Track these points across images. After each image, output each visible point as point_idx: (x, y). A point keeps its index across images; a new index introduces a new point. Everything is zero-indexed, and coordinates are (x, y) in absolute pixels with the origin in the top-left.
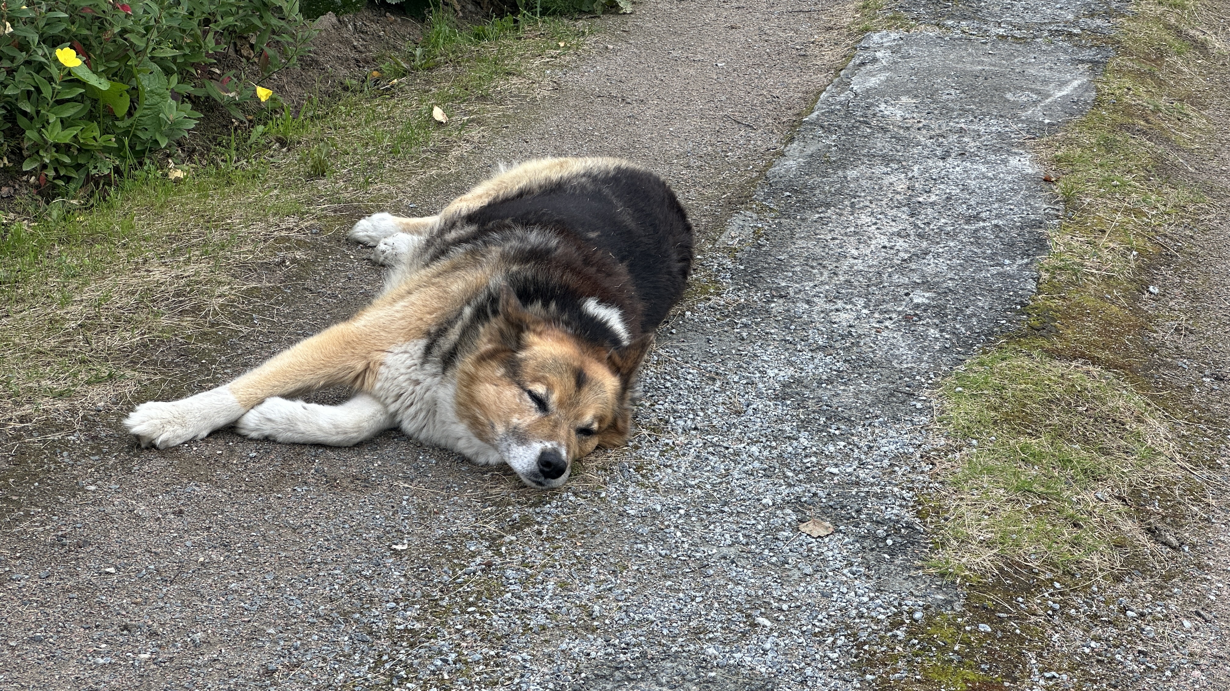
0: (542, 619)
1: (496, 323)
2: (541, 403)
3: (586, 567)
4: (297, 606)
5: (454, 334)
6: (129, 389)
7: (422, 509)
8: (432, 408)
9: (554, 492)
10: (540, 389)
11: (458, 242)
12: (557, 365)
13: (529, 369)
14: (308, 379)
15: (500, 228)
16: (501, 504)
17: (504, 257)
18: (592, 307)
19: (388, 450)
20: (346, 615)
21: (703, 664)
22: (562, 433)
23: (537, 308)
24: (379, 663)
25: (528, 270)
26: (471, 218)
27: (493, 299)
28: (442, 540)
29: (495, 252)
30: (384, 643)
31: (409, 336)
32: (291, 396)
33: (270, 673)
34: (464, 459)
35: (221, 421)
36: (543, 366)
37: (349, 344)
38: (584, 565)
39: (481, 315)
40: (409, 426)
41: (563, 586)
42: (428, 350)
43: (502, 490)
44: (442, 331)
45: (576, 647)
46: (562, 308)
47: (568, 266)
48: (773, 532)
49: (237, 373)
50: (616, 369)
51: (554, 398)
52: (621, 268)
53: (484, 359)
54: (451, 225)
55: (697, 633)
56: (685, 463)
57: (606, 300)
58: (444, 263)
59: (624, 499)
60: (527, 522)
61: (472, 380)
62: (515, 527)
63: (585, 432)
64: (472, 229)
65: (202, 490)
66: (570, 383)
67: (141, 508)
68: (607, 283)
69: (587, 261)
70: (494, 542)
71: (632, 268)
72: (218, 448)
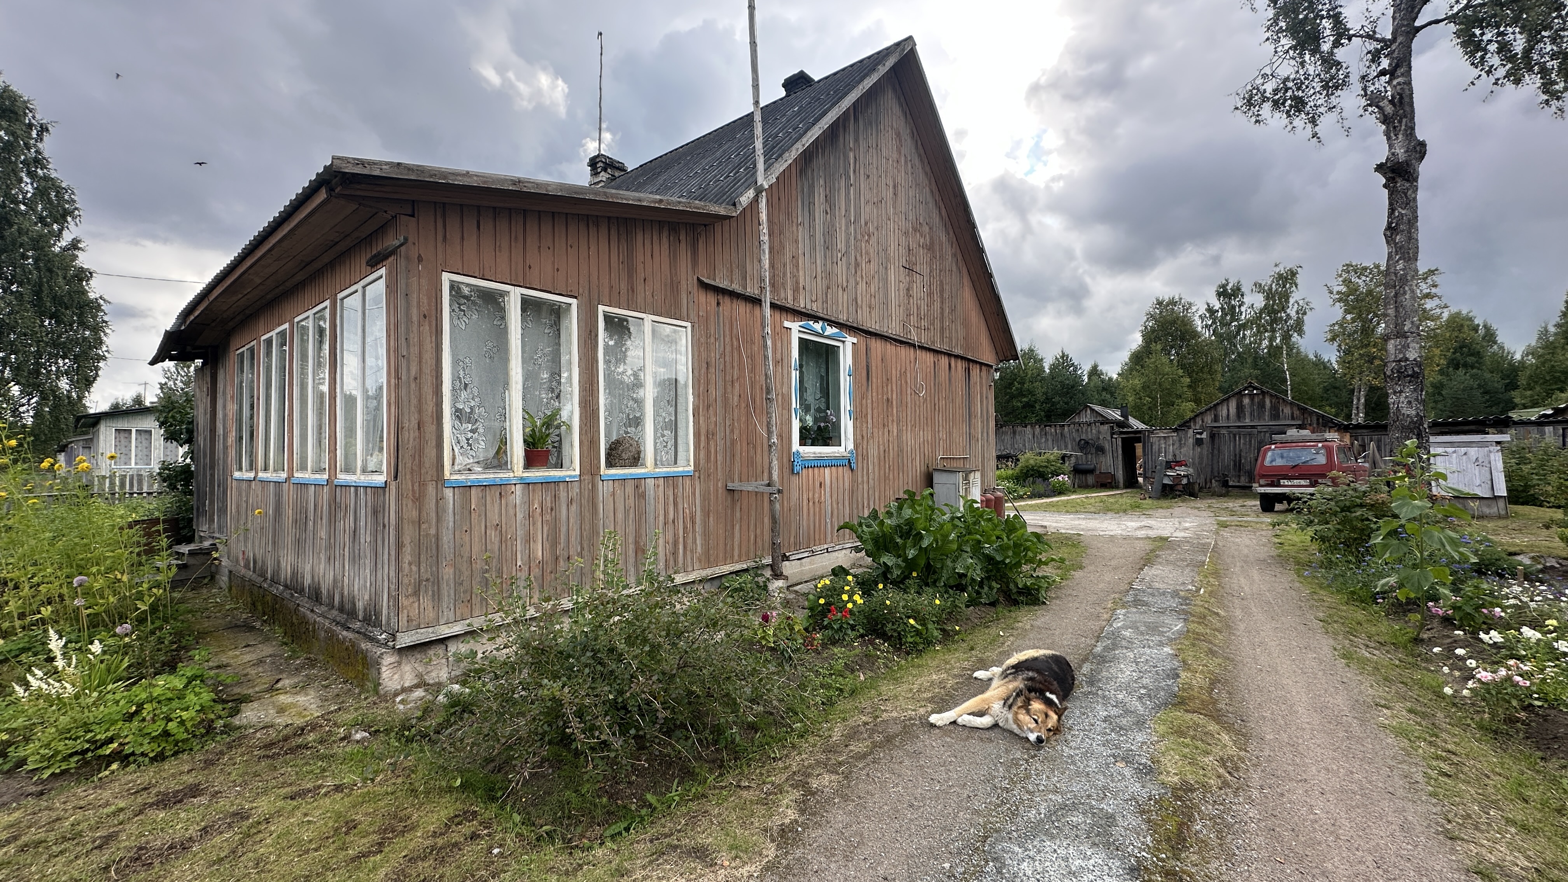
0: (1043, 788)
1: (1023, 698)
2: (1036, 721)
3: (1054, 772)
4: (975, 777)
5: (1011, 700)
6: (929, 709)
7: (1006, 749)
8: (1007, 720)
9: (1043, 747)
10: (1036, 717)
11: (1011, 674)
12: (1040, 711)
13: (1032, 712)
14: (973, 710)
15: (1021, 671)
16: (1028, 749)
17: (1023, 679)
18: (1048, 694)
20: (988, 781)
21: (1092, 807)
22: (1043, 730)
23: (1033, 694)
24: (998, 797)
25: (1030, 683)
26: (1013, 667)
27: (1021, 691)
28: (1012, 760)
29: (1020, 677)
30: (999, 791)
31: (999, 699)
32: (969, 714)
33: (970, 797)
34: (1016, 735)
35: (952, 720)
36: (1036, 711)
37: (983, 700)
39: (1018, 695)
40: (1001, 724)
41: (1048, 777)
42: (1004, 704)
44: (1008, 699)
45: (1053, 797)
46: (1040, 694)
47: (1040, 683)
48: (1107, 764)
50: (1056, 714)
51: (1040, 720)
52: (1055, 683)
53: (1019, 708)
54: (1008, 669)
55: (1089, 796)
56: (1079, 740)
57: (1051, 693)
58: (1007, 680)
59: (1062, 750)
60: (1036, 756)
61: (1016, 713)
62: (1033, 757)
63: (1049, 730)
64: (1013, 670)
65: (948, 739)
66: (1044, 716)
67: (934, 744)
68: (1051, 687)
69: (1045, 681)
70: (1027, 761)
71: (1058, 683)
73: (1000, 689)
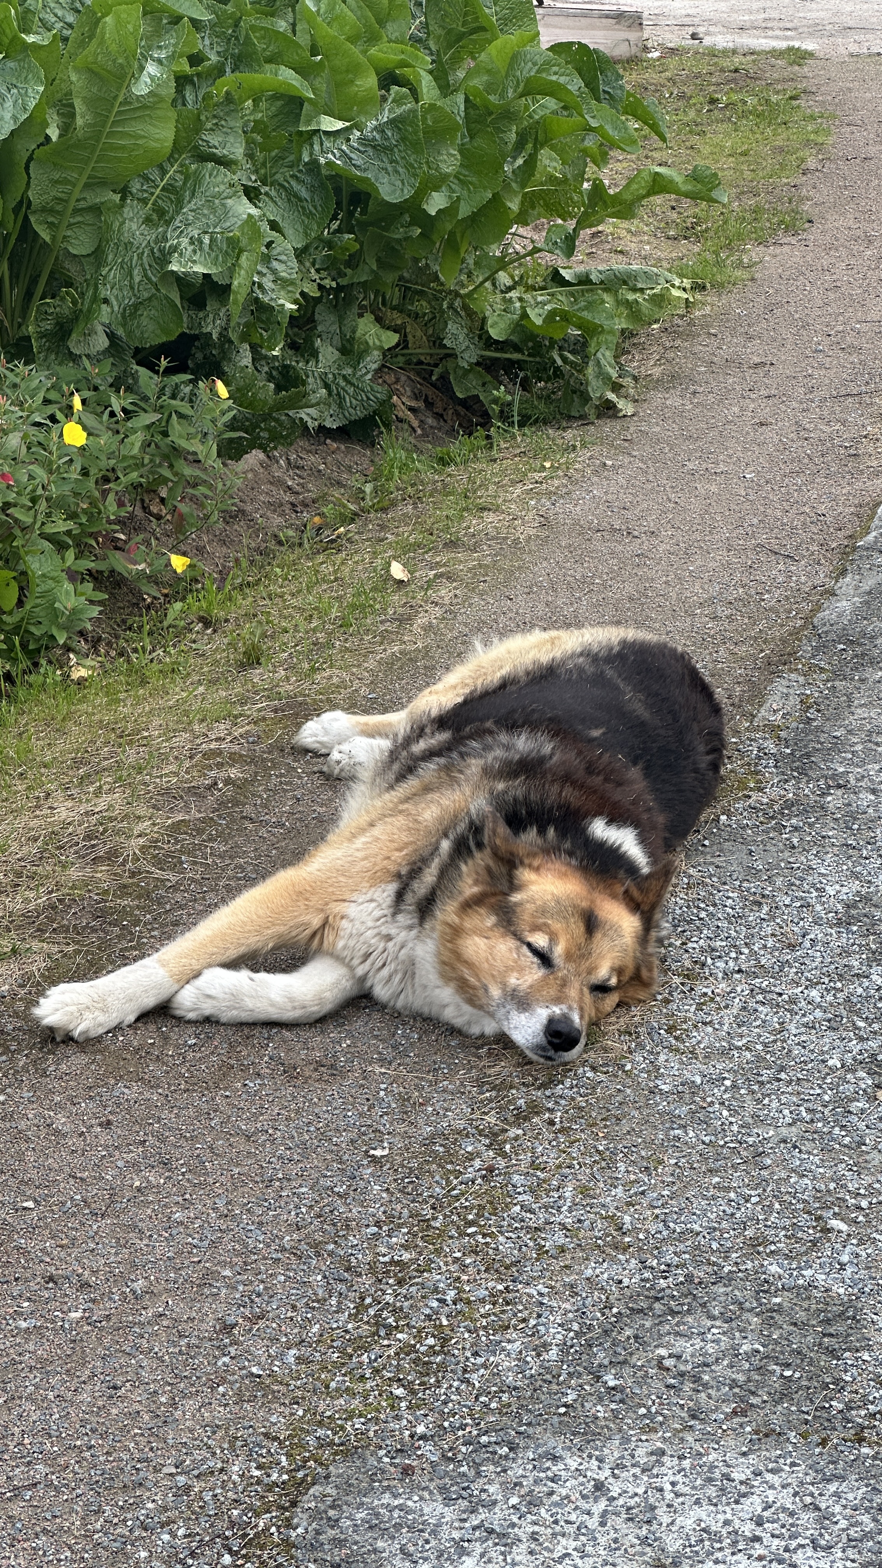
0: (560, 1238)
1: (481, 859)
2: (544, 959)
3: (611, 1165)
4: (257, 1239)
5: (430, 876)
6: (37, 965)
7: (403, 1100)
8: (409, 970)
9: (568, 1067)
10: (540, 940)
11: (430, 755)
12: (561, 909)
13: (525, 917)
14: (253, 941)
15: (480, 734)
16: (502, 1087)
17: (487, 772)
18: (600, 829)
19: (359, 1024)
20: (316, 1246)
21: (765, 1287)
22: (573, 992)
23: (531, 835)
24: (361, 1307)
25: (517, 788)
26: (443, 721)
27: (476, 829)
28: (431, 1139)
29: (475, 765)
30: (366, 1282)
31: (375, 880)
32: (232, 965)
33: (228, 1328)
34: (453, 1031)
35: (150, 1001)
36: (543, 911)
37: (301, 894)
38: (608, 1161)
39: (461, 849)
40: (381, 992)
41: (584, 1191)
42: (400, 896)
43: (503, 1068)
44: (415, 871)
45: (604, 1272)
46: (562, 833)
47: (567, 778)
48: (843, 1102)
49: (168, 937)
50: (634, 906)
51: (559, 951)
52: (635, 773)
53: (468, 906)
54: (418, 731)
55: (755, 1245)
56: (728, 1017)
57: (616, 819)
58: (412, 783)
59: (654, 1070)
60: (534, 1109)
61: (456, 932)
62: (521, 1117)
63: (601, 989)
64: (444, 736)
65: (131, 1092)
66: (578, 928)
67: (61, 1121)
68: (617, 795)
69: (590, 770)
70: (495, 1138)
71: (648, 771)
72: (149, 1036)
73: (376, 831)
